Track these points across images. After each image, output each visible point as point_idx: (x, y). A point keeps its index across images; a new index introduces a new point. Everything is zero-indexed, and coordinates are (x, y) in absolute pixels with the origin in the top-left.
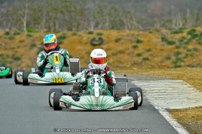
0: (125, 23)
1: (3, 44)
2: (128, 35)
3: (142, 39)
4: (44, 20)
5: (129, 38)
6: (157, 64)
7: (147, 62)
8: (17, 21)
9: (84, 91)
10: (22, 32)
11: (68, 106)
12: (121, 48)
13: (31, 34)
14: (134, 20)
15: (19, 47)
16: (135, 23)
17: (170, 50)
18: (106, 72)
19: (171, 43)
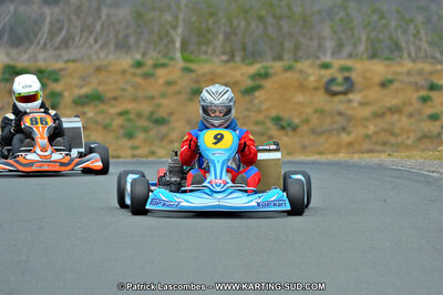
0: (404, 45)
1: (129, 87)
2: (409, 73)
3: (440, 82)
4: (221, 37)
5: (412, 80)
8: (161, 38)
10: (172, 63)
12: (394, 102)
13: (192, 66)
14: (424, 38)
15: (164, 95)
16: (424, 45)
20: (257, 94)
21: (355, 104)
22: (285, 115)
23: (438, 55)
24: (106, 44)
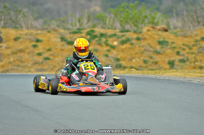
2: (26, 34)
6: (59, 64)
12: (21, 47)
21: (4, 48)
23: (38, 26)
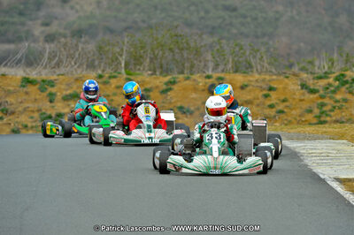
0: (253, 64)
3: (275, 86)
4: (148, 60)
5: (259, 84)
7: (282, 115)
8: (113, 61)
9: (198, 150)
10: (120, 75)
11: (178, 168)
13: (132, 77)
14: (266, 60)
15: (115, 94)
16: (266, 65)
17: (312, 101)
18: (226, 126)
19: (313, 91)
20: (169, 93)
22: (186, 106)
24: (81, 65)
